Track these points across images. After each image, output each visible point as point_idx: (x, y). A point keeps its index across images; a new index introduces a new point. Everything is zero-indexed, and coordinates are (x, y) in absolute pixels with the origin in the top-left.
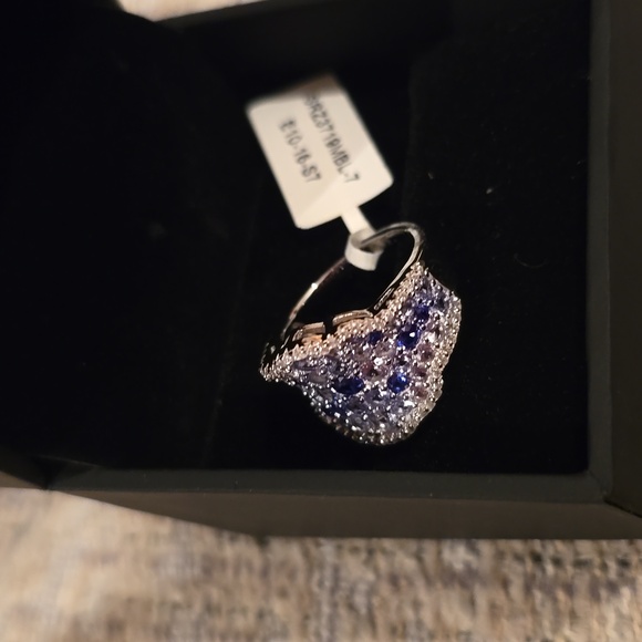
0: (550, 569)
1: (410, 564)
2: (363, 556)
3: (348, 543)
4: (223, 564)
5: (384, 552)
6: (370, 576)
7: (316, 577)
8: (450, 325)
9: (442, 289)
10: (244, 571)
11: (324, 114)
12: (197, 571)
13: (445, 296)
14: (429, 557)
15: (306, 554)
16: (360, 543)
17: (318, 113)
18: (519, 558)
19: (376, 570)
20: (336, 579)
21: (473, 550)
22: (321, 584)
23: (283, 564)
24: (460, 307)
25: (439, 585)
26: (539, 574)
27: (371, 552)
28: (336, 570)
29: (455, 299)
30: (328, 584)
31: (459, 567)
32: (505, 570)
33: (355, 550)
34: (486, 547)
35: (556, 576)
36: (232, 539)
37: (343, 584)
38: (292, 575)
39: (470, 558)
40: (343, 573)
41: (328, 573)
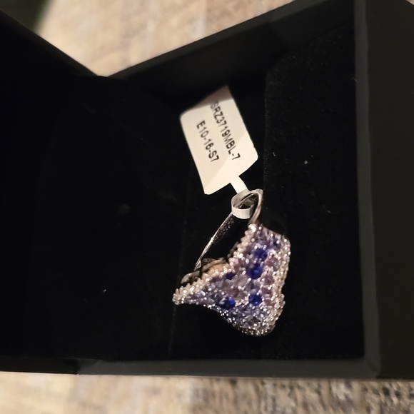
0: (395, 400)
1: (313, 396)
2: (288, 390)
3: (279, 382)
4: (213, 394)
5: (299, 387)
6: (293, 404)
7: (263, 404)
8: (282, 259)
9: (274, 236)
10: (224, 400)
11: (222, 114)
12: (201, 400)
13: (277, 240)
14: (324, 392)
15: (257, 390)
16: (286, 382)
17: (219, 113)
18: (376, 392)
19: (296, 400)
20: (275, 406)
21: (349, 386)
22: (266, 409)
23: (244, 396)
24: (289, 245)
25: (331, 411)
26: (389, 403)
27: (292, 388)
28: (274, 400)
29: (285, 240)
30: (270, 409)
31: (342, 398)
32: (369, 401)
33: (283, 387)
34: (356, 385)
35: (399, 404)
36: (218, 380)
37: (279, 409)
38: (249, 404)
39: (348, 392)
40: (278, 402)
41: (270, 401)
